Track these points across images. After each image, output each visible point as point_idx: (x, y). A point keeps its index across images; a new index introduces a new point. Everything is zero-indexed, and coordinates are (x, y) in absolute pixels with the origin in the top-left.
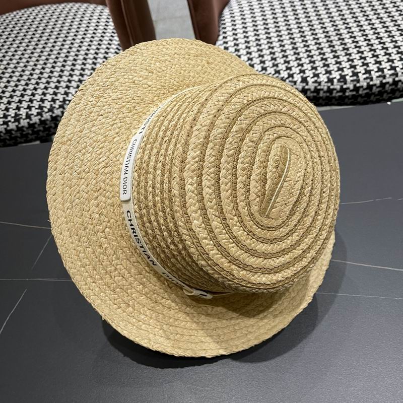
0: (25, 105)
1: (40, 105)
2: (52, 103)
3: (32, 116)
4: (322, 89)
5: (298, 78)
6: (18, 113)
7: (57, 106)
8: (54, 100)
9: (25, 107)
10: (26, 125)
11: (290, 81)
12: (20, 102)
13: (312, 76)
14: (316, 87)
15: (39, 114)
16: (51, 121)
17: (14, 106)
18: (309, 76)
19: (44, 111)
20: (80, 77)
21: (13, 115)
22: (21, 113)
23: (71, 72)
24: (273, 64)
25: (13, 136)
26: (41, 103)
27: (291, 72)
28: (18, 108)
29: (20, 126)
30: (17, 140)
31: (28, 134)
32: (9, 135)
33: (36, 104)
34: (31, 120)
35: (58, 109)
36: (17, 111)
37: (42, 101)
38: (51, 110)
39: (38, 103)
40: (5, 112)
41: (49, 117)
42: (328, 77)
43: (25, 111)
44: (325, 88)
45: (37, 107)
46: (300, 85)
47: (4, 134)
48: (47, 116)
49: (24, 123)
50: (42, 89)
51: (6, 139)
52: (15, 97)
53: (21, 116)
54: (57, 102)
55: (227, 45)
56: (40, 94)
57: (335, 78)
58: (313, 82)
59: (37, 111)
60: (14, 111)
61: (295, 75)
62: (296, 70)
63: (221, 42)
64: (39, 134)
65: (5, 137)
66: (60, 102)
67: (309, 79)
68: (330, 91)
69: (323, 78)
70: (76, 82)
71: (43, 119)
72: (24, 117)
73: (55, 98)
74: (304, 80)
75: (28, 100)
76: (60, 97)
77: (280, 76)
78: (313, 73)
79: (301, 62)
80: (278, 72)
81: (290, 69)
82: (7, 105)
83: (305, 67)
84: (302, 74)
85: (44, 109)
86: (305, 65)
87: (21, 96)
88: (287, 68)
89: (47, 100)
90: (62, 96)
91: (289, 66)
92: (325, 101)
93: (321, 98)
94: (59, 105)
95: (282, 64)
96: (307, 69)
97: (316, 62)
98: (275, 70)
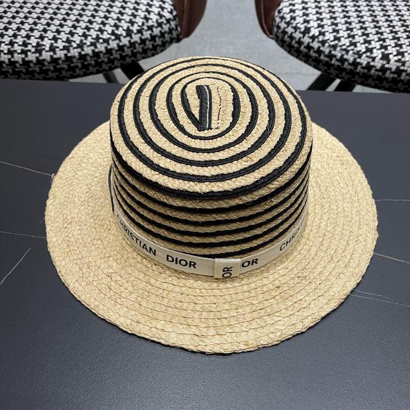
0: (50, 35)
1: (68, 38)
2: (83, 38)
3: (57, 49)
4: (406, 71)
5: (378, 54)
6: (41, 43)
7: (88, 43)
8: (85, 36)
9: (51, 38)
10: (49, 59)
11: (367, 57)
12: (45, 31)
13: (395, 53)
14: (398, 67)
15: (65, 48)
16: (79, 59)
17: (36, 34)
18: (392, 53)
19: (72, 46)
20: (119, 15)
21: (34, 44)
22: (44, 43)
23: (109, 8)
24: (349, 34)
25: (30, 69)
26: (69, 36)
27: (370, 47)
28: (42, 38)
29: (41, 58)
30: (34, 76)
31: (49, 70)
32: (26, 67)
33: (63, 36)
34: (55, 53)
35: (88, 46)
36: (39, 40)
37: (72, 34)
38: (81, 46)
39: (66, 36)
40: (25, 39)
41: (77, 55)
43: (50, 42)
45: (64, 39)
46: (379, 62)
47: (20, 65)
48: (74, 52)
49: (46, 56)
50: (72, 21)
51: (21, 72)
52: (39, 25)
53: (43, 47)
54: (89, 38)
55: (294, 8)
56: (70, 26)
58: (396, 61)
59: (64, 44)
60: (36, 40)
61: (374, 51)
62: (376, 45)
63: (287, 4)
64: (61, 73)
65: (20, 69)
66: (93, 38)
67: (391, 56)
70: (113, 19)
71: (69, 55)
72: (47, 49)
73: (87, 33)
74: (385, 57)
75: (54, 30)
76: (93, 33)
77: (356, 49)
78: (397, 50)
79: (382, 37)
80: (355, 44)
81: (369, 42)
82: (29, 32)
83: (388, 42)
84: (383, 50)
85: (73, 43)
86: (387, 40)
87: (46, 25)
88: (366, 42)
89: (77, 33)
90: (96, 33)
91: (368, 39)
92: (404, 86)
93: (402, 81)
94: (91, 43)
95: (360, 36)
96: (390, 45)
97: (401, 39)
98: (350, 41)
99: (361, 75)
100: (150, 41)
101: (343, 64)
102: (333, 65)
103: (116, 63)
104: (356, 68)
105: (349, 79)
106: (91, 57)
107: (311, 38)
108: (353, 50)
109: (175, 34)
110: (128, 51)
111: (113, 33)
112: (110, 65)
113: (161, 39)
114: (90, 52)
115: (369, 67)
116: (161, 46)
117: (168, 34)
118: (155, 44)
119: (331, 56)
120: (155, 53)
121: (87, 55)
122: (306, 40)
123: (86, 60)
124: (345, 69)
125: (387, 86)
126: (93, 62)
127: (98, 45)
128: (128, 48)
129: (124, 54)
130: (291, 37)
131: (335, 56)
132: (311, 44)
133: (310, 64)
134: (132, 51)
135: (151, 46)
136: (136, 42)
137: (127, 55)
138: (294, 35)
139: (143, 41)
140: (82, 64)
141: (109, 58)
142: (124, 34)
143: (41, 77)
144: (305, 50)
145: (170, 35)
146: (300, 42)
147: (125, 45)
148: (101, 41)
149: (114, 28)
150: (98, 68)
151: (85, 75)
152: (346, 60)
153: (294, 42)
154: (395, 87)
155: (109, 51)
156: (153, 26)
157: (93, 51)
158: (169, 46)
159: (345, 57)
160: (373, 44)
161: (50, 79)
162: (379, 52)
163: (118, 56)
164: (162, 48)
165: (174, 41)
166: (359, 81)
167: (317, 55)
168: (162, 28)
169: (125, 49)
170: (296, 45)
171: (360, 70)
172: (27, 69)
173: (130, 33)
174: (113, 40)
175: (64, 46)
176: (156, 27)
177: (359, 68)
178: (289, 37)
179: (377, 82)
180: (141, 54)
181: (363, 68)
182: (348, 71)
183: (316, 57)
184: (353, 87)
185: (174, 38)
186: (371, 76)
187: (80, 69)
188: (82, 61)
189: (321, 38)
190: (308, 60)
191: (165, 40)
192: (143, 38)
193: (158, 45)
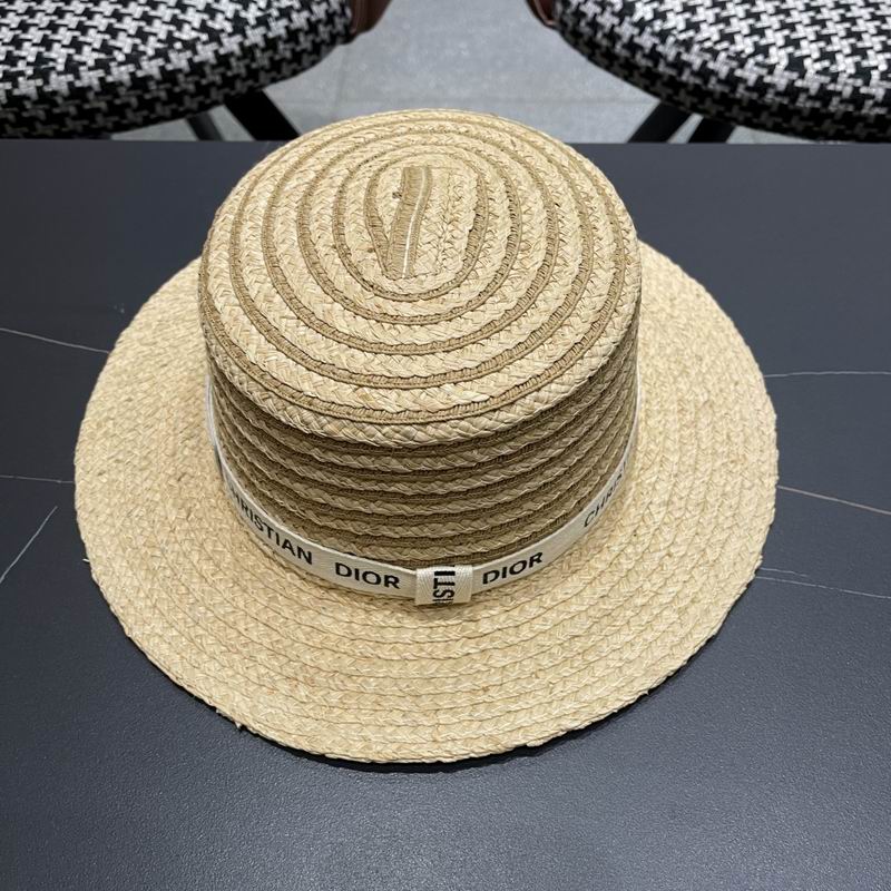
0: (65, 36)
1: (104, 42)
2: (138, 41)
3: (82, 68)
4: (840, 93)
5: (780, 58)
6: (46, 54)
7: (151, 52)
8: (142, 35)
9: (66, 42)
10: (64, 89)
11: (757, 64)
12: (53, 27)
13: (816, 55)
14: (822, 86)
15: (99, 64)
16: (130, 89)
17: (35, 35)
18: (809, 56)
19: (114, 59)
21: (31, 59)
22: (53, 55)
24: (717, 15)
25: (25, 114)
26: (107, 37)
27: (763, 42)
28: (47, 43)
29: (47, 89)
30: (35, 130)
31: (67, 114)
32: (15, 109)
33: (94, 38)
34: (78, 77)
35: (151, 59)
36: (42, 49)
37: (112, 31)
38: (134, 58)
39: (100, 36)
40: (11, 48)
41: (126, 78)
42: (857, 64)
43: (64, 51)
44: (847, 91)
45: (97, 45)
46: (782, 76)
47: (4, 107)
48: (121, 73)
49: (59, 84)
51: (5, 121)
52: (39, 15)
53: (51, 64)
54: (152, 39)
56: (108, 13)
57: (876, 68)
58: (818, 72)
59: (96, 55)
60: (34, 50)
61: (773, 50)
62: (774, 37)
64: (93, 121)
66: (160, 41)
67: (807, 62)
68: (857, 99)
69: (846, 65)
71: (110, 79)
72: (60, 67)
73: (147, 29)
74: (796, 64)
75: (73, 26)
76: (160, 29)
77: (733, 48)
78: (821, 49)
79: (789, 20)
80: (730, 38)
81: (761, 32)
82: (18, 32)
83: (801, 31)
84: (790, 49)
85: (116, 53)
86: (799, 27)
87: (55, 13)
88: (754, 31)
89: (125, 30)
90: (166, 27)
91: (759, 25)
92: (836, 127)
93: (831, 115)
94: (157, 50)
95: (741, 19)
96: (805, 38)
97: (829, 24)
98: (721, 31)
99: (745, 104)
100: (286, 42)
101: (706, 82)
102: (684, 85)
103: (214, 94)
104: (734, 90)
105: (719, 114)
106: (158, 83)
107: (635, 25)
108: (726, 50)
109: (339, 24)
110: (238, 67)
111: (204, 28)
112: (201, 98)
113: (311, 37)
114: (155, 72)
115: (761, 87)
116: (310, 53)
117: (326, 24)
118: (298, 49)
119: (679, 65)
120: (299, 68)
121: (149, 78)
122: (626, 30)
123: (147, 90)
124: (710, 93)
125: (800, 126)
126: (163, 95)
127: (172, 55)
128: (239, 59)
129: (229, 74)
130: (594, 25)
131: (688, 65)
132: (637, 40)
133: (635, 84)
134: (248, 67)
135: (288, 55)
136: (256, 45)
137: (237, 76)
138: (600, 19)
139: (271, 44)
140: (140, 98)
141: (197, 84)
142: (229, 27)
143: (49, 132)
144: (625, 53)
145: (329, 28)
146: (613, 36)
147: (232, 54)
148: (178, 45)
149: (206, 17)
150: (174, 106)
151: (147, 122)
152: (714, 73)
153: (599, 35)
154: (816, 129)
155: (197, 68)
156: (291, 7)
157: (162, 69)
158: (329, 51)
159: (711, 65)
160: (770, 37)
161: (70, 135)
162: (783, 53)
163: (218, 79)
164: (313, 57)
165: (339, 40)
166: (741, 118)
167: (650, 64)
168: (311, 12)
169: (233, 61)
170: (605, 43)
171: (743, 95)
172: (17, 115)
173: (240, 25)
174: (205, 43)
175: (97, 61)
176: (299, 11)
177: (741, 89)
178: (589, 24)
179: (779, 120)
180: (268, 71)
181: (748, 89)
182: (717, 96)
183: (648, 68)
184: (730, 131)
185: (338, 34)
186: (766, 107)
187: (135, 111)
188: (139, 92)
189: (658, 25)
190: (631, 75)
191: (318, 40)
192: (271, 35)
193: (304, 51)
